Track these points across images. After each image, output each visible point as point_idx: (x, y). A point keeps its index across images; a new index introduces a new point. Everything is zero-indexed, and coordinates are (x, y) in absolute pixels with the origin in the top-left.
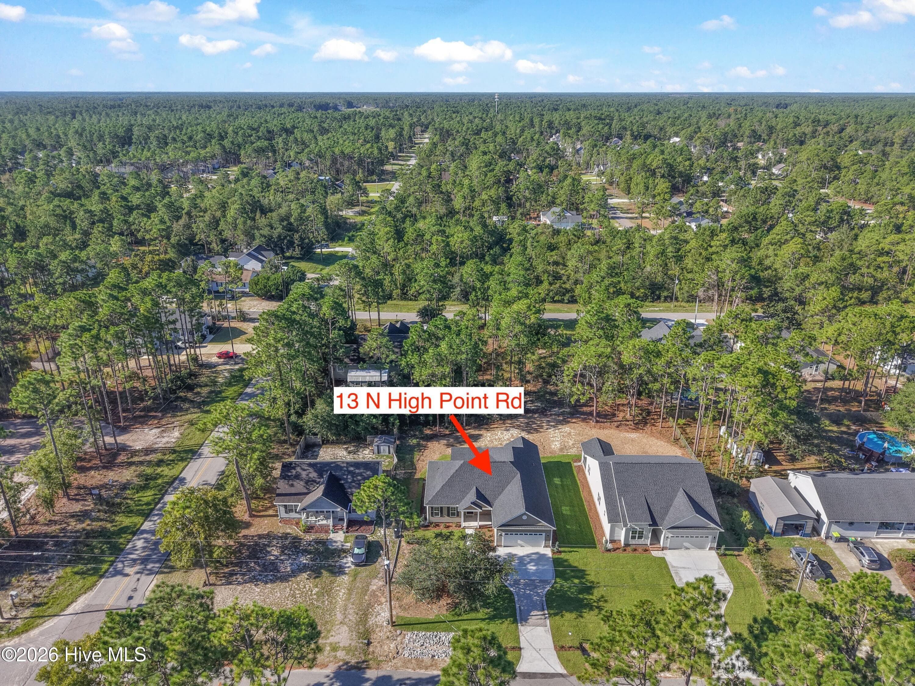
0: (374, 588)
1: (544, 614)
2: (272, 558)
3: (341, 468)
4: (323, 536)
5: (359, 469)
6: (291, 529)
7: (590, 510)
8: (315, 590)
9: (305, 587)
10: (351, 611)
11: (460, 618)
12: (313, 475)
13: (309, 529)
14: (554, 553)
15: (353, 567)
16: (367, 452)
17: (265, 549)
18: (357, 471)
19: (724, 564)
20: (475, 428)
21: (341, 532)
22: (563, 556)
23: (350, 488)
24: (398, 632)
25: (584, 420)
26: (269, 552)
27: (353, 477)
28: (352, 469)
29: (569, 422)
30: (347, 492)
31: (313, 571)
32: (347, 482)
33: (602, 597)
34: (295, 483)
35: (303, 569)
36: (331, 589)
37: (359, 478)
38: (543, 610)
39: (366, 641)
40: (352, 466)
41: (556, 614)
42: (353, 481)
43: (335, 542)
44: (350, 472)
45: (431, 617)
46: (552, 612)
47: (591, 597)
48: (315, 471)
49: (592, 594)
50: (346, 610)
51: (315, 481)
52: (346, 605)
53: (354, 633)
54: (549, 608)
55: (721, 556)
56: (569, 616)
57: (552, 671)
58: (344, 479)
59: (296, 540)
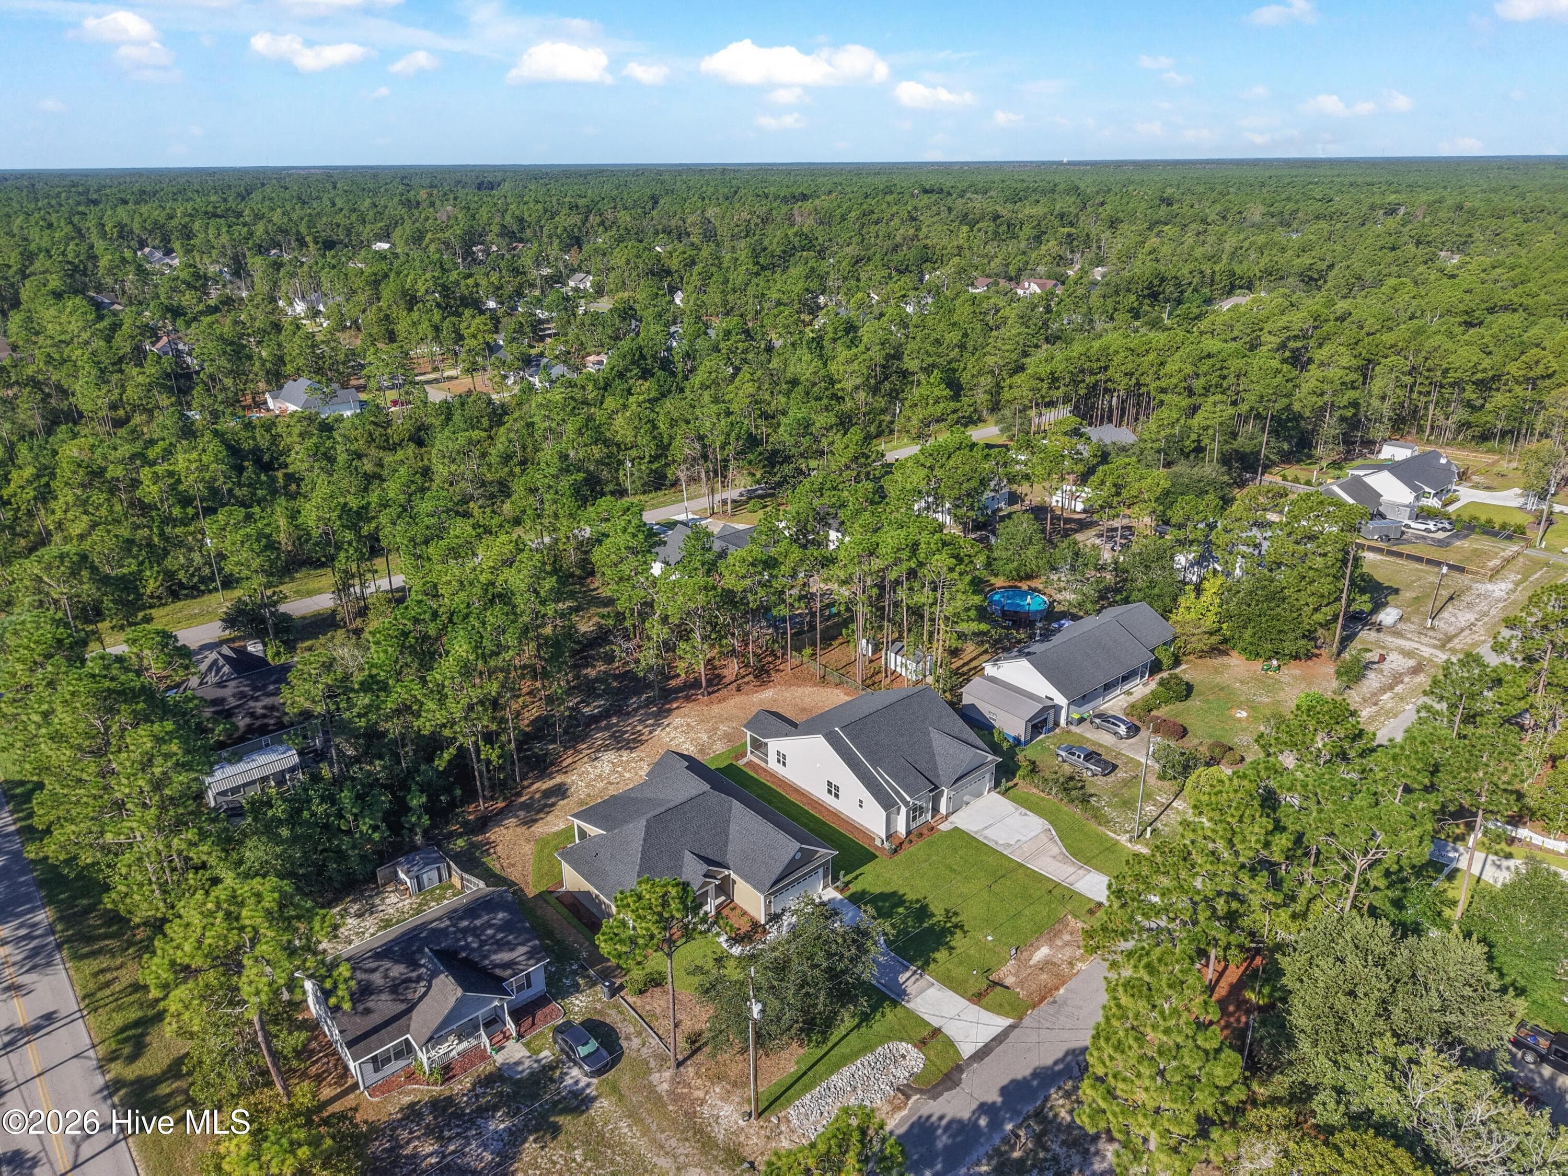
0: (665, 1086)
1: (915, 972)
2: (434, 1160)
3: (444, 932)
4: (483, 1069)
5: (479, 917)
6: (408, 1094)
7: (820, 812)
8: (578, 1155)
9: (555, 1163)
10: (673, 1142)
11: (830, 1044)
12: (398, 970)
13: (447, 1071)
14: (841, 891)
15: (595, 1081)
16: (393, 899)
17: (399, 1156)
18: (478, 922)
19: (1013, 800)
20: (540, 778)
21: (510, 1044)
22: (853, 888)
23: (486, 957)
24: (774, 1120)
25: (688, 699)
26: (414, 1156)
27: (477, 936)
28: (465, 923)
29: (670, 711)
30: (485, 968)
31: (536, 1130)
32: (473, 950)
33: (947, 911)
34: (370, 1004)
35: (515, 1139)
36: (601, 1135)
37: (490, 932)
38: (907, 968)
39: (746, 1165)
40: (461, 918)
41: (927, 963)
42: (483, 943)
43: (518, 1063)
44: (465, 931)
45: (793, 1069)
46: (919, 963)
47: (935, 919)
48: (397, 962)
49: (933, 915)
50: (662, 1147)
51: (409, 980)
52: (653, 1141)
53: (717, 1168)
54: (912, 961)
55: (1004, 793)
56: (941, 955)
57: (1000, 1030)
58: (463, 948)
59: (441, 1106)
